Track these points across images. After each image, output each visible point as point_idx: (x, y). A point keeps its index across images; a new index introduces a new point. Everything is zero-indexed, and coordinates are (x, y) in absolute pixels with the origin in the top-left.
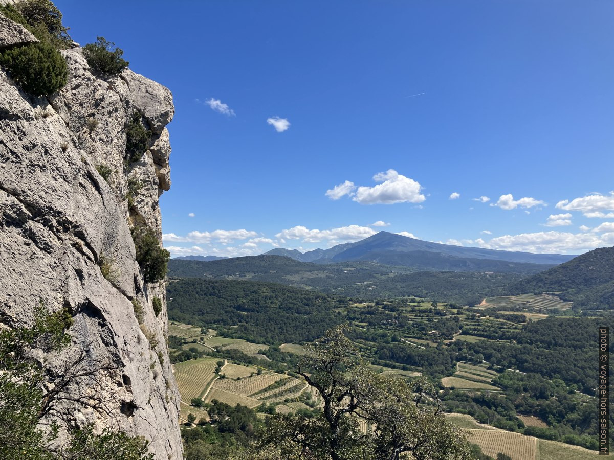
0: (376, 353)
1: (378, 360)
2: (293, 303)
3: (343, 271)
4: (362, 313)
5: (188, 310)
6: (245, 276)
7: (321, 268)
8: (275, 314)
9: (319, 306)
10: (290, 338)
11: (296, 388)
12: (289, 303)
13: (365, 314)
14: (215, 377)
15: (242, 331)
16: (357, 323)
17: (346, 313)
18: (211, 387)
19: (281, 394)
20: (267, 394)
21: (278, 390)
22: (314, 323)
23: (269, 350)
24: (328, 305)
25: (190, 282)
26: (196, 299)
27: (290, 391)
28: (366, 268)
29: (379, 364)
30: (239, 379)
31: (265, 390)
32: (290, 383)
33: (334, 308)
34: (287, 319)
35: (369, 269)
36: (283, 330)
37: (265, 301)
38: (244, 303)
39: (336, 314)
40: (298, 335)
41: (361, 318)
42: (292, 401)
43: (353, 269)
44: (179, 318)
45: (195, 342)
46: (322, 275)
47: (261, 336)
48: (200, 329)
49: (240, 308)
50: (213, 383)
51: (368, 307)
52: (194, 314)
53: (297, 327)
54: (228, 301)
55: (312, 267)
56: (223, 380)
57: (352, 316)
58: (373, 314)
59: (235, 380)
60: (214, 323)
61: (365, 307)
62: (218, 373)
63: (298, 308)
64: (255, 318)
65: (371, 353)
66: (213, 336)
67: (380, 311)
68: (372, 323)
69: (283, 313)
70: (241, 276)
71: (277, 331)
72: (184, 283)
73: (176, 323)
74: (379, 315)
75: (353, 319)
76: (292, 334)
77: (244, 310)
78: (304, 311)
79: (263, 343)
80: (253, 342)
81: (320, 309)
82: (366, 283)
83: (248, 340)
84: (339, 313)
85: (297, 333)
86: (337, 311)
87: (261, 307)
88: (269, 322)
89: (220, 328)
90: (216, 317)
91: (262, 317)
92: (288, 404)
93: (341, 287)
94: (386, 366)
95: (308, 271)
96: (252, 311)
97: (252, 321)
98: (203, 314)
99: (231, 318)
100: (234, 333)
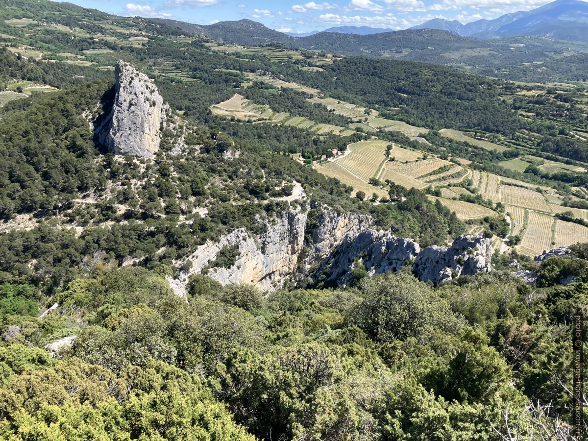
0: (539, 144)
1: (540, 152)
2: (455, 88)
3: (509, 47)
4: (530, 102)
5: (351, 89)
6: (401, 52)
7: (484, 44)
8: (436, 98)
9: (483, 93)
10: (450, 124)
11: (459, 175)
12: (452, 88)
13: (533, 103)
14: (386, 159)
15: (403, 113)
16: (522, 113)
17: (511, 101)
18: (383, 167)
19: (444, 178)
20: (432, 178)
21: (442, 175)
22: (476, 110)
23: (429, 134)
24: (493, 93)
25: (352, 61)
26: (358, 78)
27: (452, 176)
28: (538, 44)
29: (540, 156)
30: (406, 162)
31: (431, 174)
32: (453, 169)
33: (499, 95)
34: (448, 104)
35: (541, 45)
36: (443, 115)
37: (426, 84)
38: (404, 85)
39: (500, 102)
40: (458, 121)
41: (528, 108)
42: (455, 185)
43: (522, 45)
44: (343, 97)
45: (360, 122)
46: (485, 52)
47: (421, 119)
48: (363, 109)
49: (400, 90)
50: (384, 164)
51: (538, 96)
52: (357, 94)
53: (458, 113)
54: (389, 82)
55: (474, 43)
56: (393, 162)
57: (518, 105)
58: (542, 104)
59: (403, 163)
60: (376, 103)
61: (534, 96)
62: (388, 156)
63: (460, 94)
64: (416, 101)
65: (533, 144)
66: (376, 117)
67: (551, 101)
68: (540, 113)
69: (444, 98)
70: (397, 52)
71: (437, 116)
72: (347, 62)
73: (341, 102)
74: (549, 105)
75: (519, 108)
76: (452, 120)
77: (404, 92)
78: (466, 97)
79: (423, 126)
80: (413, 125)
81: (484, 96)
82: (535, 63)
83: (408, 123)
84: (504, 101)
85: (458, 118)
86: (502, 99)
87: (422, 90)
88: (430, 106)
89: (381, 109)
90: (378, 98)
91: (423, 101)
92: (450, 188)
93: (505, 68)
94: (548, 158)
95: (469, 48)
96: (413, 94)
97: (413, 104)
98: (365, 93)
99: (392, 100)
100: (395, 115)
